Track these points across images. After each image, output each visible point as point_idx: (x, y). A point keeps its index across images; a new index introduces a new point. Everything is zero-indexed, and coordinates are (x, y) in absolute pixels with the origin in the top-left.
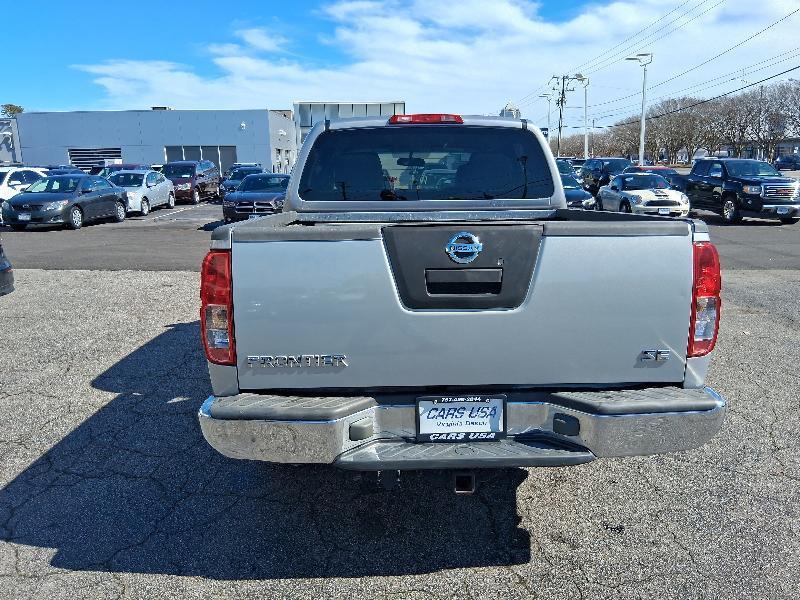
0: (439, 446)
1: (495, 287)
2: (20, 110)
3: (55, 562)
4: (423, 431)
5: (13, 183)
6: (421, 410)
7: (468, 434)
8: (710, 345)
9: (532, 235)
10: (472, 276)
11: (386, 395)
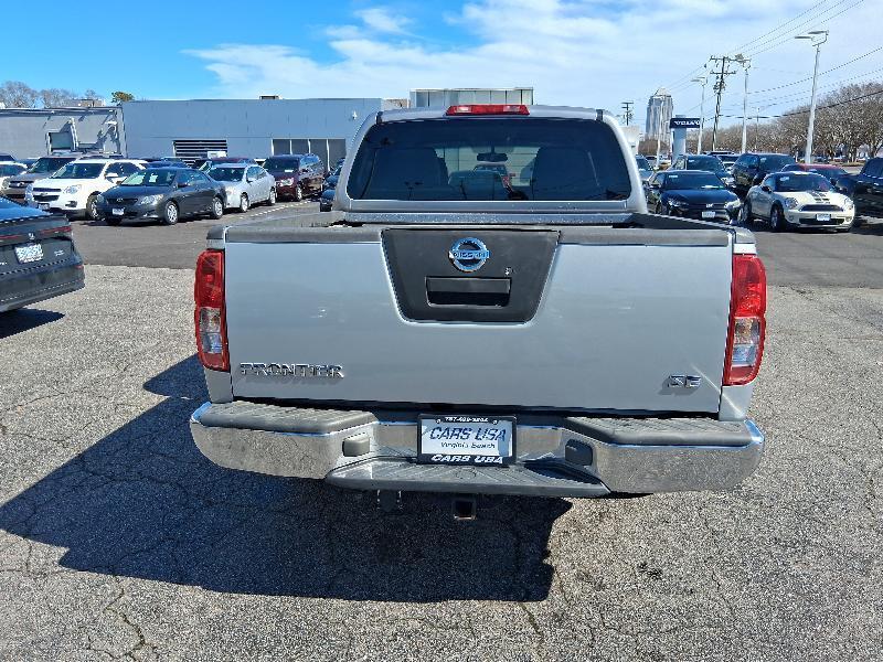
0: (442, 467)
1: (503, 299)
2: (130, 97)
4: (425, 451)
5: (110, 175)
6: (424, 428)
7: (473, 457)
8: (751, 372)
9: (546, 242)
10: (476, 286)
11: (386, 411)
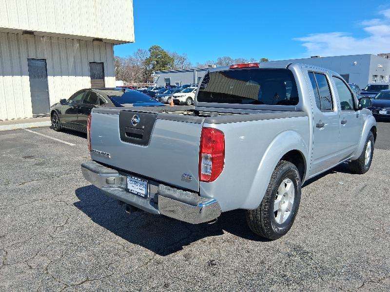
0: (131, 194)
1: (140, 136)
2: (267, 60)
3: (75, 204)
4: (128, 187)
6: (128, 179)
7: (138, 193)
9: (152, 118)
11: (121, 171)
